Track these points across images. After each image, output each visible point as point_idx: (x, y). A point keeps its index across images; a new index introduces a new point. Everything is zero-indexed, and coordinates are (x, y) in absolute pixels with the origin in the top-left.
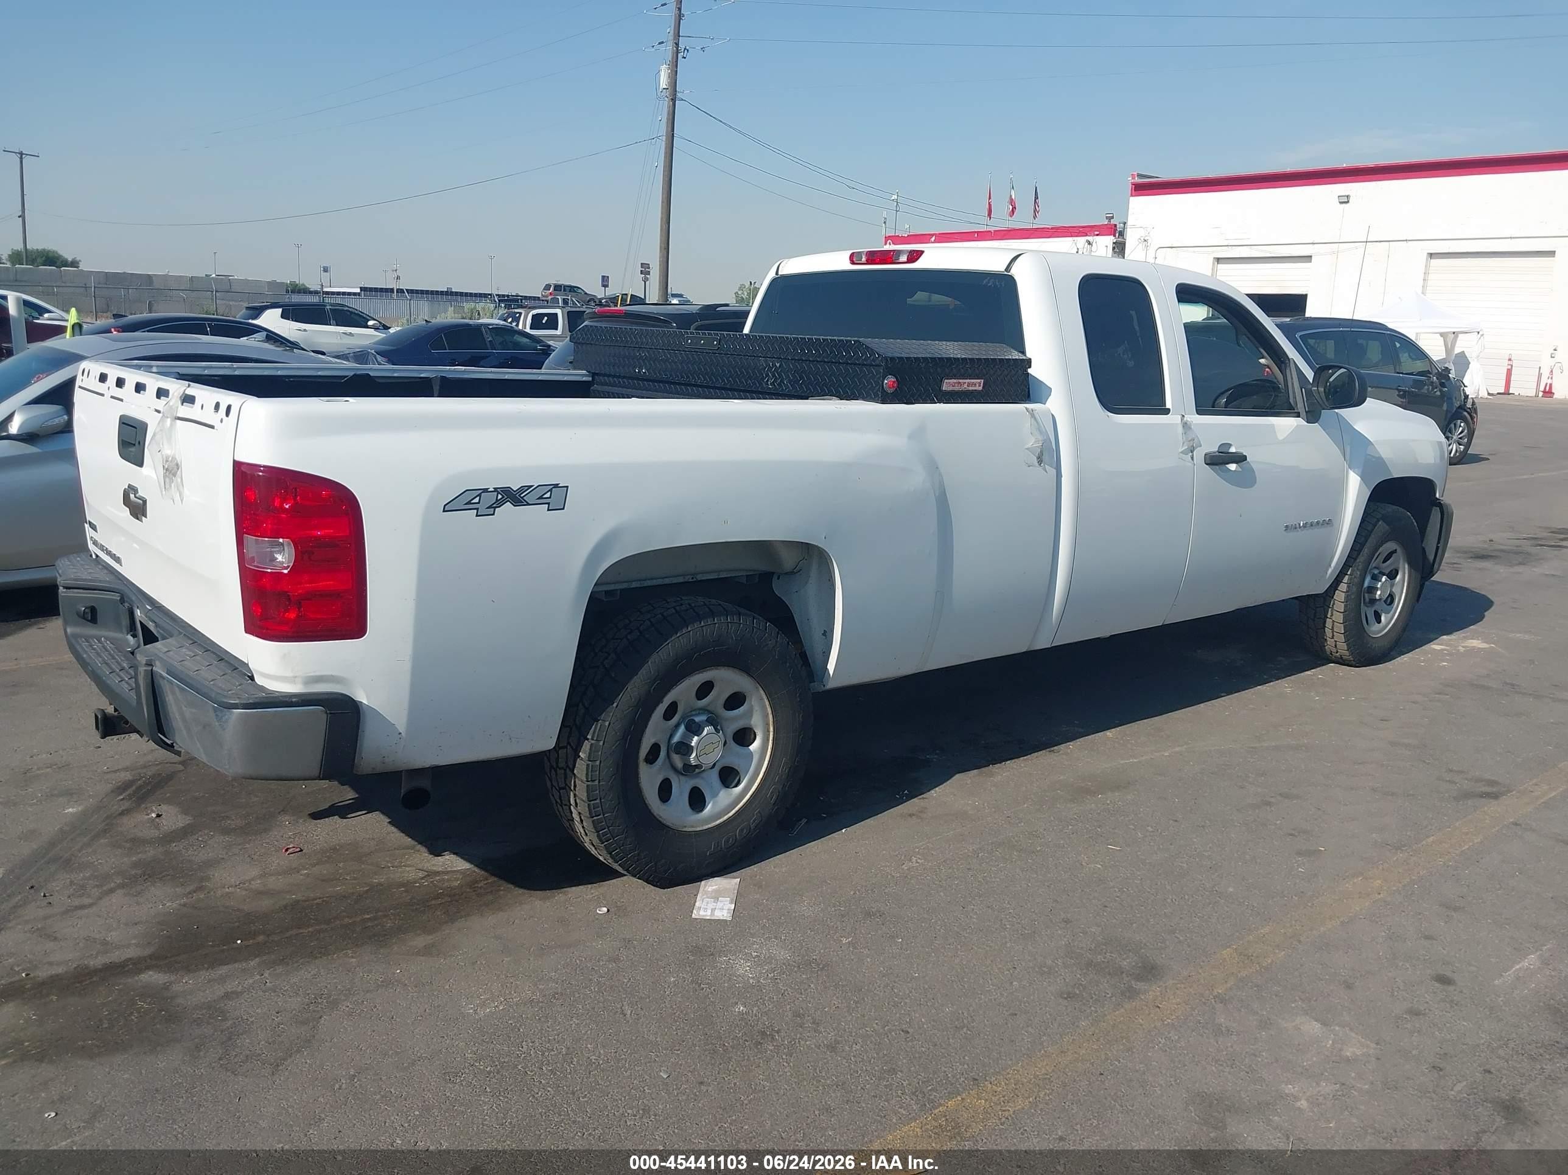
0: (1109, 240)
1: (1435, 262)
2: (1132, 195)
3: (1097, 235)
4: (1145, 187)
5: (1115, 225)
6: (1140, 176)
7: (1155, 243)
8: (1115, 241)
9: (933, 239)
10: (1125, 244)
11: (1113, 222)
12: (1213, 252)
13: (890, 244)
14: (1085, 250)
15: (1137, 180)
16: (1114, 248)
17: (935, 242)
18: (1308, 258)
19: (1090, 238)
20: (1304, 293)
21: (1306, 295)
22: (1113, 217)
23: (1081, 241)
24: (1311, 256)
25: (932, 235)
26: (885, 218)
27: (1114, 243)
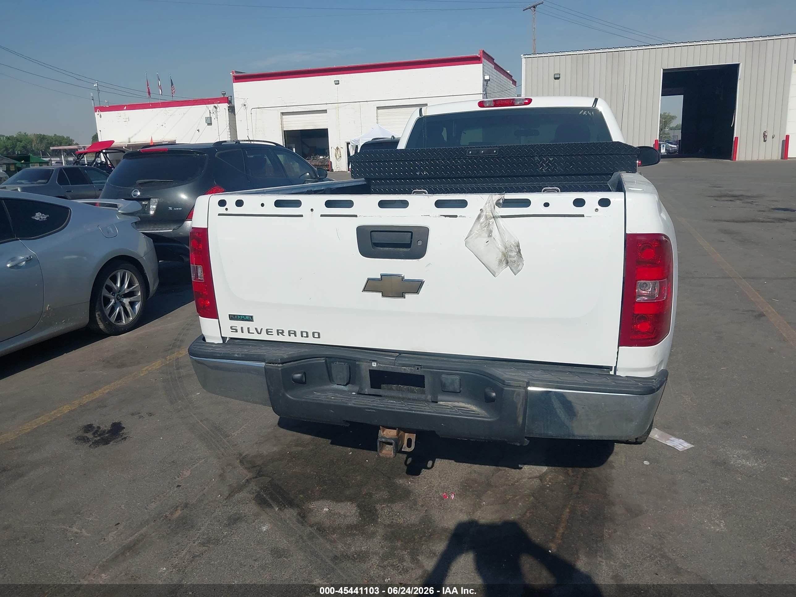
0: (226, 105)
1: (380, 111)
2: (234, 82)
3: (219, 103)
4: (240, 78)
5: (228, 98)
6: (236, 72)
7: (249, 107)
8: (229, 106)
9: (125, 108)
10: (234, 107)
11: (226, 96)
12: (280, 110)
13: (99, 111)
14: (214, 111)
15: (235, 74)
16: (229, 110)
17: (126, 109)
18: (325, 111)
19: (216, 105)
20: (326, 128)
21: (327, 129)
22: (225, 94)
23: (211, 106)
24: (326, 110)
25: (124, 106)
26: (92, 97)
27: (228, 107)
